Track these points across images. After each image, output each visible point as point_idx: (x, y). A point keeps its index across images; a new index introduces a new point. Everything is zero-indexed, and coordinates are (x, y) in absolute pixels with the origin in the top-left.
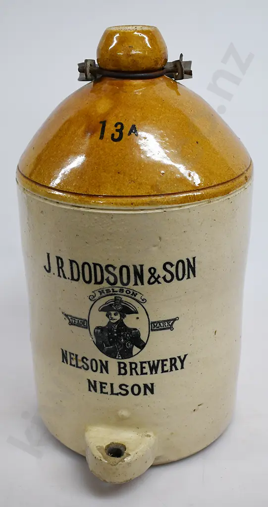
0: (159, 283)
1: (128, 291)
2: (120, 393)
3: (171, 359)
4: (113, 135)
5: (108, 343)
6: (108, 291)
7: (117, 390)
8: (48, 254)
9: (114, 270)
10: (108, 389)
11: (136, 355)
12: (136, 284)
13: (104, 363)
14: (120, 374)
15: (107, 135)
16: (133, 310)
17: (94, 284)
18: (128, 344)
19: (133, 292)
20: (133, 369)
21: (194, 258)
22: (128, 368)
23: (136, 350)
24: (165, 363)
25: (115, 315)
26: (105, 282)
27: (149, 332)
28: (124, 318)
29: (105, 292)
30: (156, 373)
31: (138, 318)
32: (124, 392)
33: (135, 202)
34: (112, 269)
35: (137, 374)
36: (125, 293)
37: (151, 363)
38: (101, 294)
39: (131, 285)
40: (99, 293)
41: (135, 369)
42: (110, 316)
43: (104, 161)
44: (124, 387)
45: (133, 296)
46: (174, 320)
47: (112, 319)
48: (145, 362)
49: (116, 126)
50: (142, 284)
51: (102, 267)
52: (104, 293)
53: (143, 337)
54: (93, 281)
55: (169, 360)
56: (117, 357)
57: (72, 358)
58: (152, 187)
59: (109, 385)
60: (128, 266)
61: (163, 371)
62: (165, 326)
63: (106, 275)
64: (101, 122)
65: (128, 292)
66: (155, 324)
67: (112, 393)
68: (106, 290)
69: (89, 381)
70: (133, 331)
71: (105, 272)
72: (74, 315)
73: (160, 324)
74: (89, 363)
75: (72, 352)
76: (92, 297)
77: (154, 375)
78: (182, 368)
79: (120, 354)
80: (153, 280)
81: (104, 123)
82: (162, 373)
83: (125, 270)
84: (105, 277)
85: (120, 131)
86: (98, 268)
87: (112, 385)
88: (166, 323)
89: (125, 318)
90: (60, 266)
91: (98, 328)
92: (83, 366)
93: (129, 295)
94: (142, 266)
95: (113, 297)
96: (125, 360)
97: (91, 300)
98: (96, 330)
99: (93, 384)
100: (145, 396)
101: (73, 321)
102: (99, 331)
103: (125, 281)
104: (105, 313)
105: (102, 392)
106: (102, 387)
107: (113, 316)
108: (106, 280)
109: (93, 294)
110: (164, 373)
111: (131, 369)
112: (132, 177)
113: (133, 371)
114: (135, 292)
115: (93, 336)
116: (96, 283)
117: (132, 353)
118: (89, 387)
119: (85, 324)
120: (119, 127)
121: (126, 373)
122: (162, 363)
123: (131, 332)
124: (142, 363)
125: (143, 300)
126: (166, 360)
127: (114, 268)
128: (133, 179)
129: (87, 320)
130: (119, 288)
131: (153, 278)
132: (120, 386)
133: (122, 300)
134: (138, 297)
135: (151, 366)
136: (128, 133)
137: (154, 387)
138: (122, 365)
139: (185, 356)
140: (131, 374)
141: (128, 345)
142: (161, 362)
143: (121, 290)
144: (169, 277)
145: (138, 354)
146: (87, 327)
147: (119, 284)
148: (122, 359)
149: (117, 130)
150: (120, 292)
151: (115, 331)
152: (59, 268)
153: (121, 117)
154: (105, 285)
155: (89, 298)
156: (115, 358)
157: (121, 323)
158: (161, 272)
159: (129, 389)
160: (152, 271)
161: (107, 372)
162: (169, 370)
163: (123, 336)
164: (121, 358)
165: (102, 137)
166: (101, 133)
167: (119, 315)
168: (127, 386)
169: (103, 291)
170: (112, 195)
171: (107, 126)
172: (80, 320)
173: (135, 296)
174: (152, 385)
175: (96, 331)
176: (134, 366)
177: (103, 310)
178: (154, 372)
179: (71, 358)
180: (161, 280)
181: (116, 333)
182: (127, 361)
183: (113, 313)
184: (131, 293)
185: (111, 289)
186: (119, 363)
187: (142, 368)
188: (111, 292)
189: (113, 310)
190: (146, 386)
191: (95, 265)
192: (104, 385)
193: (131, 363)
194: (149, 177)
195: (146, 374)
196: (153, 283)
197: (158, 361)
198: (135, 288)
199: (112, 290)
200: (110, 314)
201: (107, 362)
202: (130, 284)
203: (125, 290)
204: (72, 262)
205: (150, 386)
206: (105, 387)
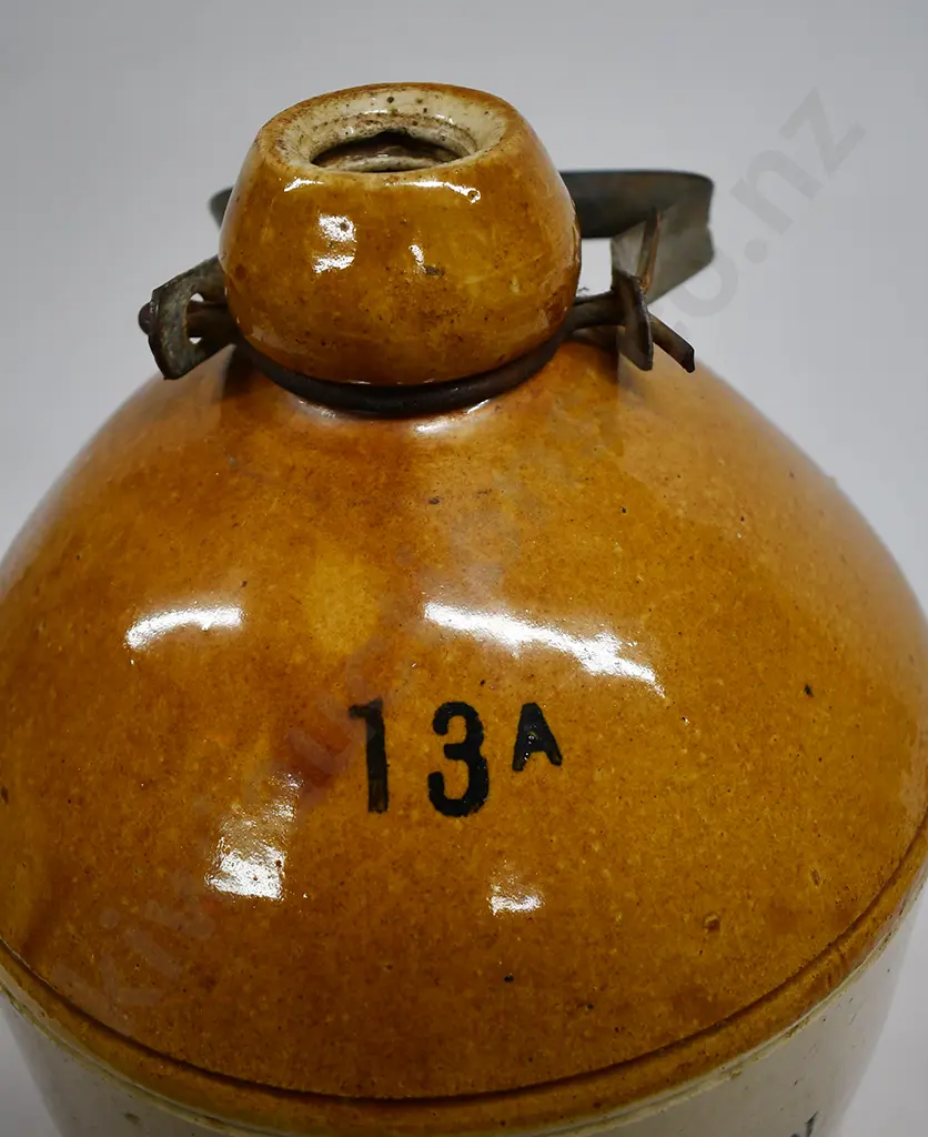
4: (436, 781)
15: (406, 781)
33: (609, 1093)
43: (421, 932)
49: (440, 725)
58: (677, 1002)
64: (356, 711)
81: (372, 716)
85: (469, 751)
112: (578, 985)
120: (458, 730)
128: (584, 997)
136: (510, 753)
149: (452, 752)
153: (453, 667)
165: (378, 798)
166: (371, 777)
170: (494, 1088)
171: (397, 733)
194: (658, 962)
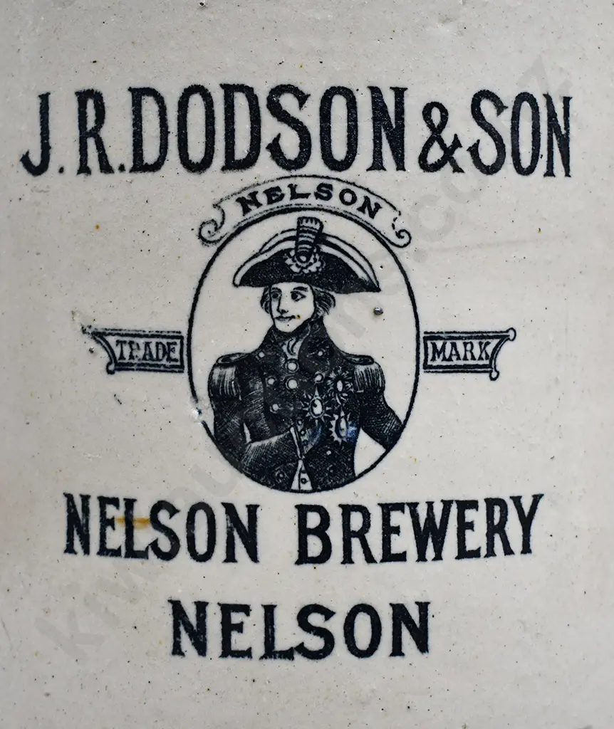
0: (457, 169)
1: (348, 195)
2: (301, 649)
3: (491, 503)
5: (263, 424)
6: (273, 194)
7: (288, 634)
8: (44, 98)
9: (301, 105)
10: (251, 636)
11: (367, 471)
12: (377, 165)
13: (243, 516)
14: (303, 558)
16: (361, 274)
17: (223, 169)
18: (338, 422)
19: (367, 198)
20: (355, 534)
21: (567, 100)
22: (335, 533)
23: (366, 448)
24: (470, 515)
25: (295, 296)
26: (265, 155)
27: (417, 374)
28: (326, 310)
29: (262, 198)
30: (438, 557)
31: (378, 313)
32: (315, 643)
34: (295, 102)
35: (369, 559)
36: (335, 202)
37: (422, 512)
38: (246, 210)
39: (359, 170)
40: (239, 208)
41: (361, 534)
42: (275, 305)
44: (316, 619)
45: (365, 217)
46: (503, 337)
47: (283, 316)
48: (399, 507)
50: (400, 166)
51: (256, 98)
52: (259, 205)
53: (396, 397)
54: (219, 159)
55: (482, 506)
56: (295, 486)
57: (111, 522)
59: (258, 614)
60: (353, 89)
61: (463, 553)
62: (473, 358)
63: (271, 127)
65: (348, 197)
66: (439, 344)
67: (270, 652)
68: (266, 192)
69: (177, 607)
70: (360, 369)
71: (266, 115)
72: (129, 324)
73: (454, 345)
74: (178, 524)
75: (110, 494)
76: (211, 227)
77: (430, 566)
78: (526, 549)
79: (308, 471)
80: (435, 154)
82: (458, 558)
83: (339, 104)
84: (266, 139)
86: (241, 100)
87: (269, 610)
88: (476, 342)
89: (332, 310)
90: (91, 124)
91: (225, 361)
92: (154, 545)
93: (353, 209)
94: (399, 93)
95: (290, 221)
96: (325, 494)
97: (204, 240)
98: (217, 371)
99: (193, 619)
100: (398, 658)
101: (127, 353)
102: (230, 372)
103: (339, 152)
104: (258, 292)
105: (227, 651)
106: (228, 628)
107: (287, 303)
108: (269, 147)
109: (216, 216)
110: (465, 561)
111: (348, 534)
113: (356, 543)
114: (373, 200)
115: (205, 401)
116: (232, 164)
117: (352, 464)
118: (177, 634)
119: (176, 355)
121: (325, 556)
122: (461, 517)
123: (352, 374)
124: (387, 509)
125: (398, 235)
126: (473, 504)
127: (302, 98)
129: (185, 334)
130: (318, 182)
131: (436, 145)
132: (302, 618)
133: (325, 231)
134: (382, 221)
135: (422, 525)
137: (431, 621)
138: (313, 520)
139: (537, 499)
140: (347, 559)
141: (338, 429)
142: (454, 510)
143: (324, 191)
144: (488, 154)
145: (373, 467)
146: (182, 365)
147: (316, 164)
148: (314, 490)
150: (317, 196)
151: (292, 366)
152: (84, 135)
154: (266, 169)
155: (200, 236)
156: (285, 487)
157: (314, 332)
158: (462, 127)
159: (336, 626)
160: (436, 115)
161: (253, 556)
162: (484, 552)
163: (322, 387)
164: (308, 486)
167: (309, 295)
168: (328, 614)
169: (253, 195)
172: (154, 341)
173: (372, 215)
174: (423, 607)
175: (216, 377)
176: (356, 521)
177: (250, 278)
178: (430, 552)
179: (106, 522)
180: (462, 156)
181: (296, 376)
182: (331, 500)
183: (286, 288)
184: (360, 202)
185: (284, 186)
186: (303, 510)
187: (389, 531)
188: (286, 201)
189: (290, 277)
190: (400, 612)
191: (229, 90)
192: (236, 618)
193: (347, 510)
195: (402, 557)
196: (437, 167)
197: (447, 505)
198: (375, 181)
199: (287, 191)
200: (277, 295)
201: (252, 509)
202: (355, 164)
203: (338, 188)
204: (138, 94)
205: (415, 614)
206: (239, 627)
